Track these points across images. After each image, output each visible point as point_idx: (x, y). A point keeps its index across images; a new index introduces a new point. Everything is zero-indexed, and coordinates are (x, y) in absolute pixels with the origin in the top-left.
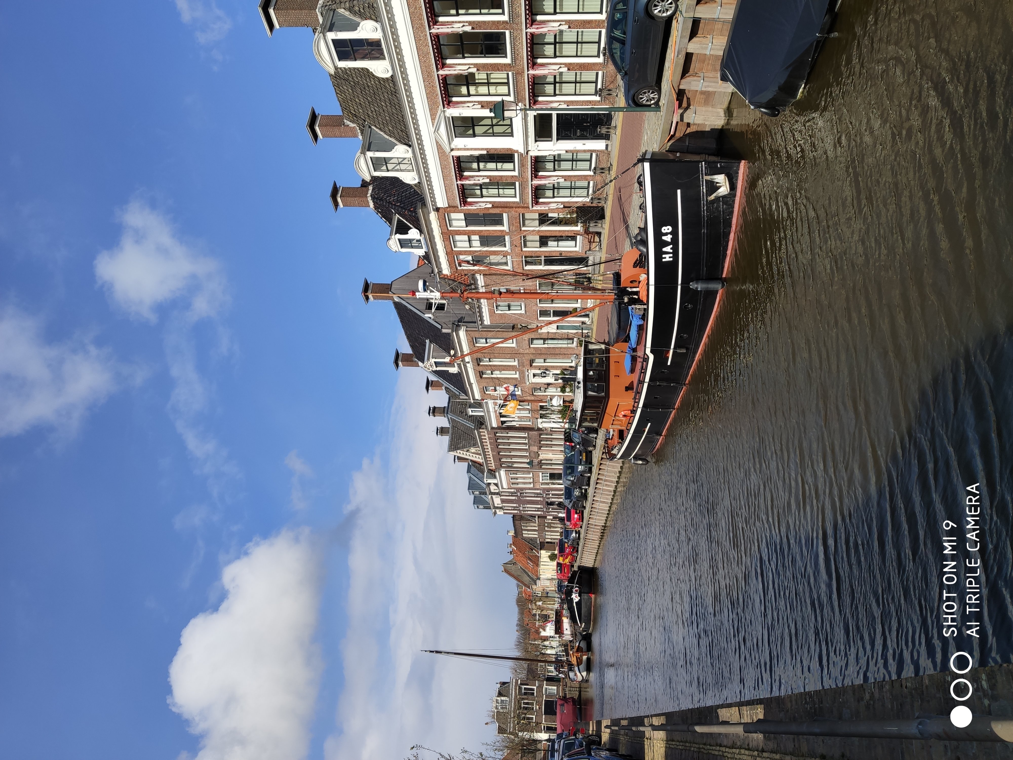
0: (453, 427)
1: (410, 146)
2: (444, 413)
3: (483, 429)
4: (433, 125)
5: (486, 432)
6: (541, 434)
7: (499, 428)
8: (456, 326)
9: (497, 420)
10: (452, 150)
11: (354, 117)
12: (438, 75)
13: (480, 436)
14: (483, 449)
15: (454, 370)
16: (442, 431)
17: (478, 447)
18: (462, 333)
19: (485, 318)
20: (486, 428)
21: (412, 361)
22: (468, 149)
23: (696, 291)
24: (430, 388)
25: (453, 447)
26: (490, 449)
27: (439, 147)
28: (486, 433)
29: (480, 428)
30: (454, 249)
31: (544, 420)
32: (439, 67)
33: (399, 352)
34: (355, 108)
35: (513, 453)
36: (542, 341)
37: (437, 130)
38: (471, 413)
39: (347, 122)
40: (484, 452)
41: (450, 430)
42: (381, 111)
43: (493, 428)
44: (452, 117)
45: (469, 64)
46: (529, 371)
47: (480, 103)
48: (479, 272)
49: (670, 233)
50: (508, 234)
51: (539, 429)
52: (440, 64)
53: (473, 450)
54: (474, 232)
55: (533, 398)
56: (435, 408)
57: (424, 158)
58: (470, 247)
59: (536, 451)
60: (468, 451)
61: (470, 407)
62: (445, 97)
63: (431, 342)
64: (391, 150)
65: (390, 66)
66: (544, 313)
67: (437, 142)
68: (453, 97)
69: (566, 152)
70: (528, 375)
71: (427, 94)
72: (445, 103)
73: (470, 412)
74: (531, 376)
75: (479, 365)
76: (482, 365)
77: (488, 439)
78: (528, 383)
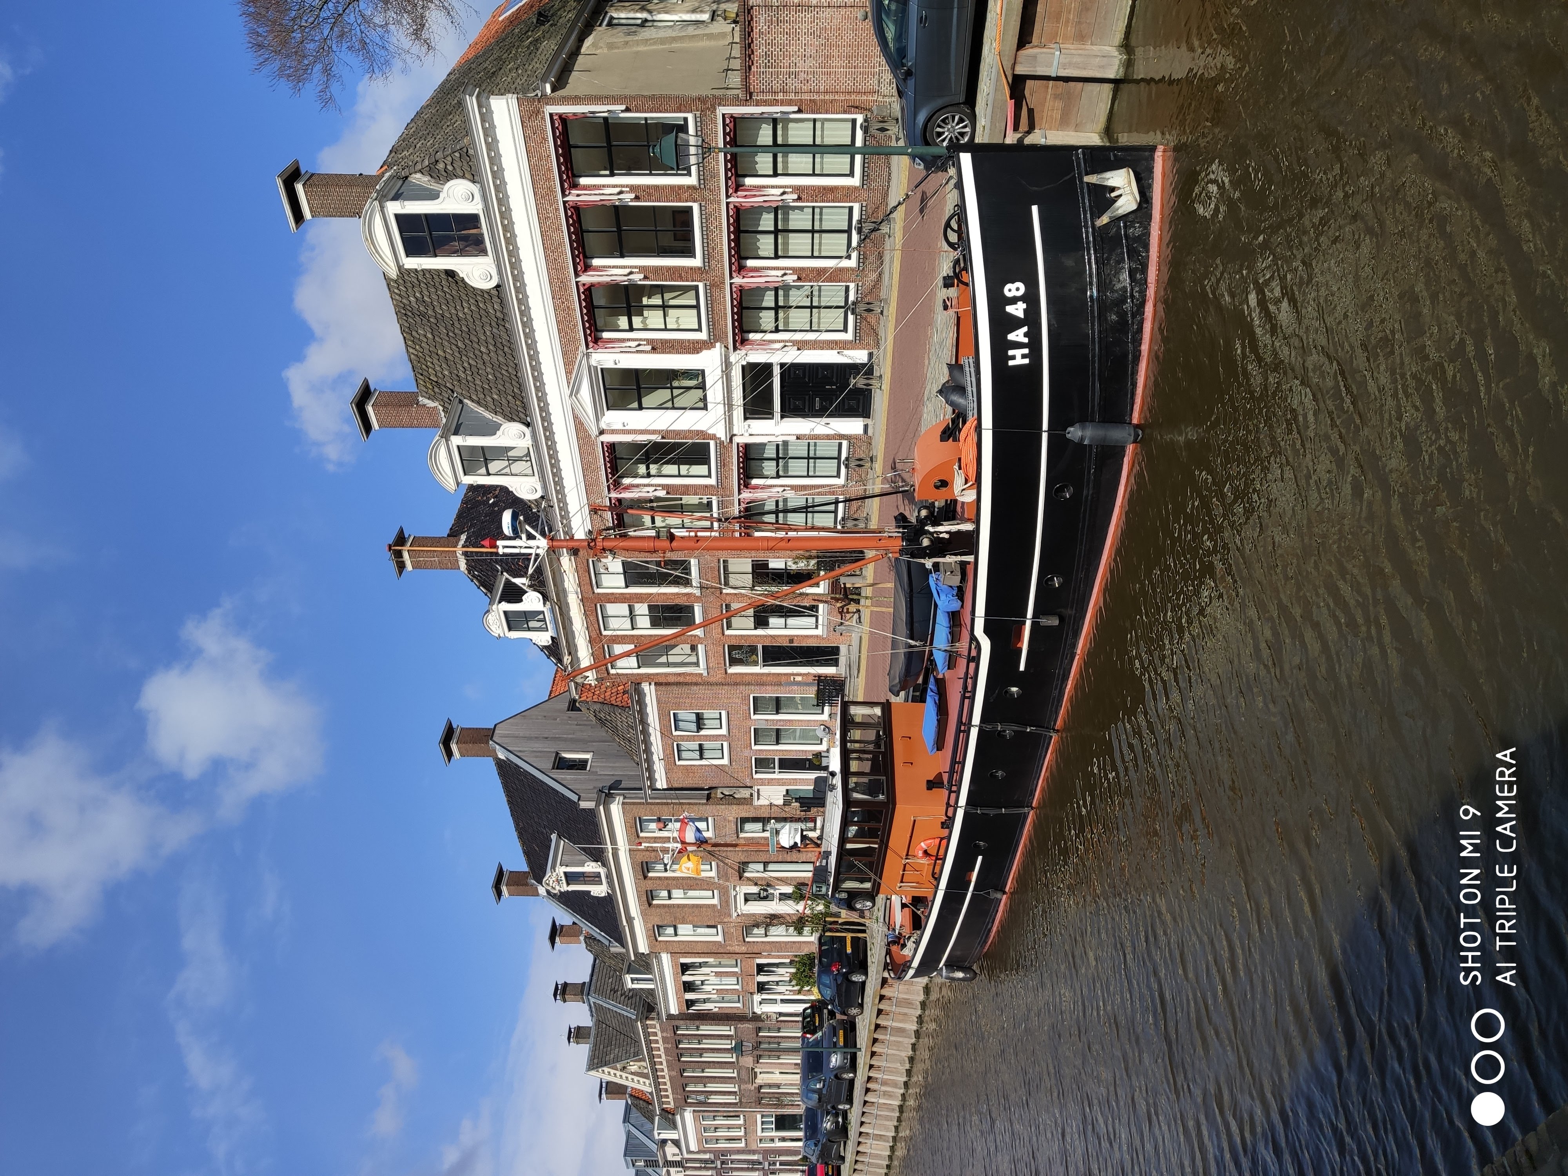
0: (598, 1023)
1: (528, 425)
2: (582, 994)
3: (653, 1019)
4: (568, 383)
5: (658, 1026)
6: (759, 1029)
7: (682, 1017)
8: (606, 795)
9: (678, 998)
10: (602, 432)
11: (435, 388)
12: (577, 283)
13: (647, 1035)
14: (653, 1064)
15: (599, 891)
16: (577, 1034)
17: (643, 1060)
18: (616, 809)
19: (657, 776)
20: (659, 1018)
21: (527, 884)
22: (629, 432)
23: (1079, 445)
24: (557, 939)
25: (596, 1061)
26: (665, 1063)
27: (579, 425)
28: (657, 1030)
29: (647, 1018)
30: (605, 633)
31: (765, 996)
32: (579, 268)
33: (505, 869)
34: (438, 368)
35: (710, 1073)
36: (759, 826)
37: (575, 391)
38: (630, 985)
39: (423, 400)
40: (655, 1071)
41: (593, 1032)
42: (480, 366)
43: (670, 1017)
44: (602, 369)
45: (631, 267)
46: (738, 889)
47: (649, 341)
48: (649, 678)
49: (1022, 298)
50: (698, 599)
51: (756, 1018)
52: (582, 263)
53: (634, 1067)
54: (640, 598)
55: (744, 949)
56: (565, 985)
57: (552, 447)
58: (633, 629)
59: (751, 1066)
60: (624, 1069)
61: (628, 972)
62: (590, 328)
63: (559, 837)
64: (495, 434)
65: (494, 266)
66: (763, 763)
67: (575, 417)
68: (603, 331)
69: (798, 438)
70: (735, 897)
71: (558, 322)
72: (589, 338)
73: (629, 982)
74: (741, 899)
75: (645, 877)
76: (652, 878)
77: (661, 1041)
78: (735, 915)
